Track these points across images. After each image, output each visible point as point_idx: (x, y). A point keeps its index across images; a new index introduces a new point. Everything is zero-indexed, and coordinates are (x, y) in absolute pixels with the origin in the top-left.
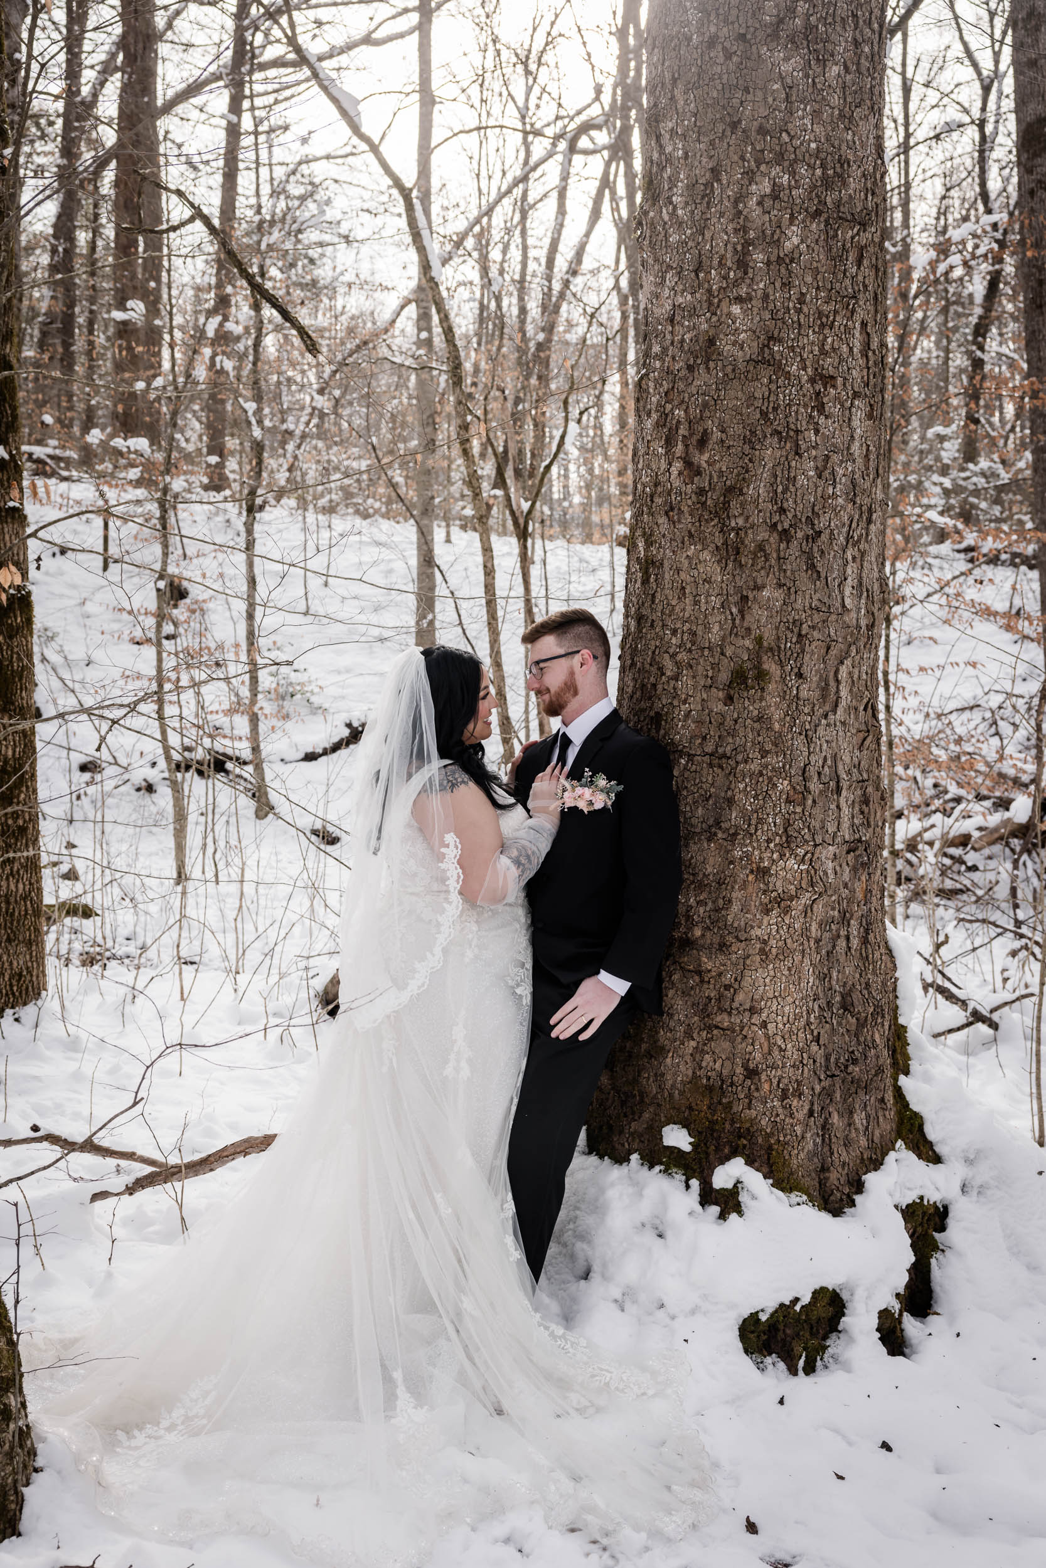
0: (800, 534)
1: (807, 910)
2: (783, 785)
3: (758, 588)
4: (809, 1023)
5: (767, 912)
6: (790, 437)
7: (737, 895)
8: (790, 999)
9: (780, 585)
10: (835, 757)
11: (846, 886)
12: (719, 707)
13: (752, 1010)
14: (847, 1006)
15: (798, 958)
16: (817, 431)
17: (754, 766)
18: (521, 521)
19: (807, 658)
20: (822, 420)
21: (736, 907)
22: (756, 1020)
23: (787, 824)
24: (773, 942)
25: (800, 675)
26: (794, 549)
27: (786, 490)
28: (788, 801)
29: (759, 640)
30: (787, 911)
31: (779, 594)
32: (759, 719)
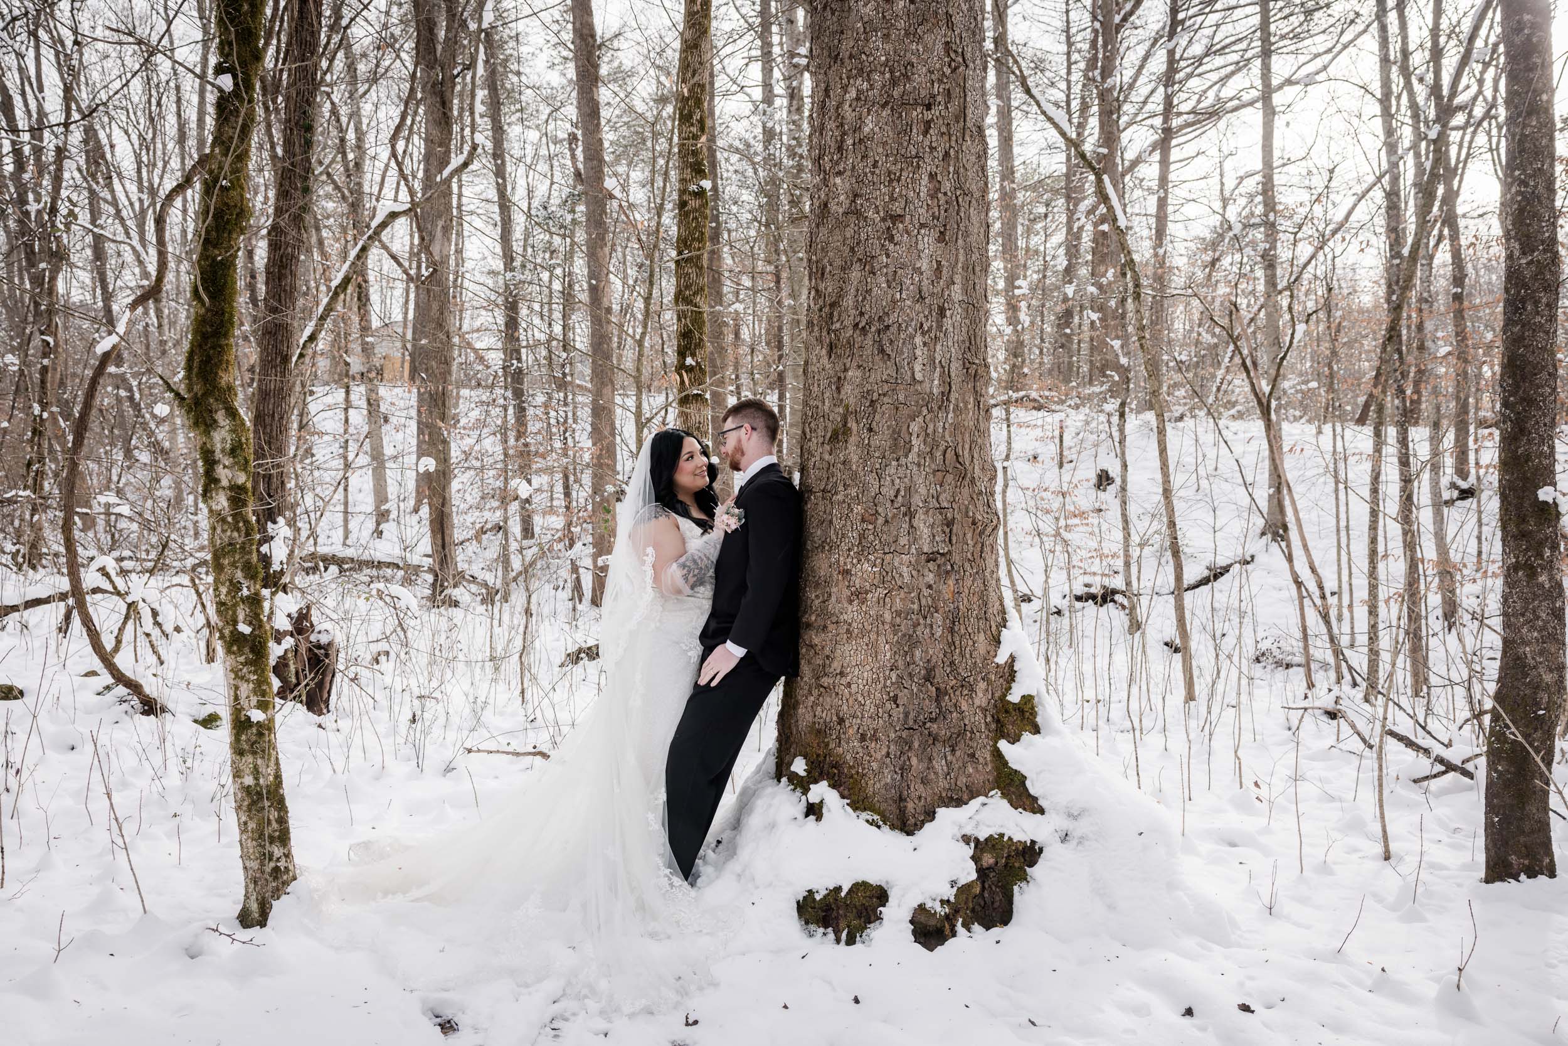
0: (873, 329)
1: (881, 602)
2: (858, 509)
3: (846, 370)
4: (885, 686)
5: (851, 602)
6: (867, 262)
7: (834, 590)
8: (868, 668)
9: (859, 367)
10: (909, 489)
11: (930, 587)
13: (842, 674)
14: (929, 678)
15: (873, 636)
16: (888, 256)
17: (840, 497)
19: (877, 417)
20: (891, 247)
21: (833, 599)
22: (844, 681)
23: (862, 536)
24: (855, 625)
25: (870, 430)
26: (869, 341)
27: (864, 298)
28: (863, 520)
29: (847, 407)
30: (863, 602)
31: (859, 373)
32: (844, 463)
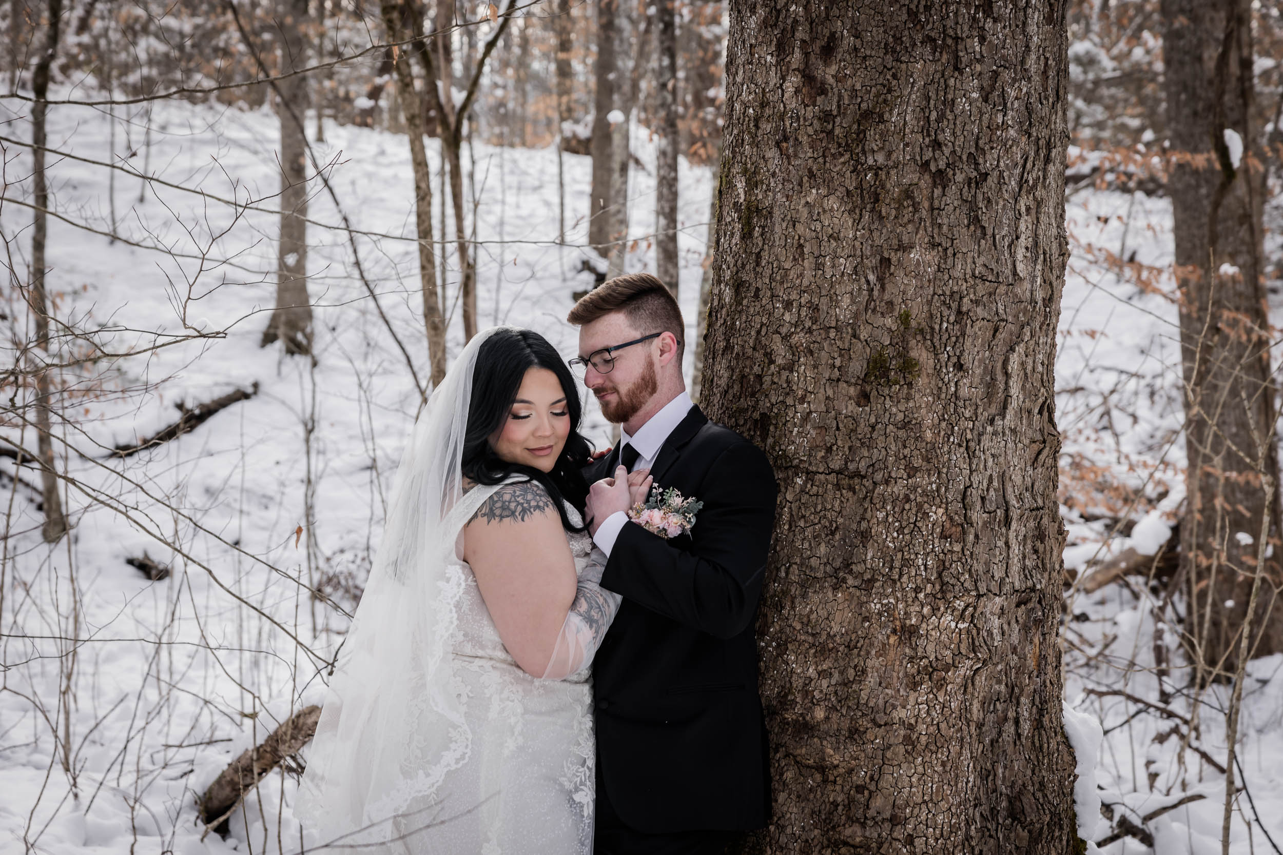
0: (960, 177)
1: (968, 684)
2: (937, 514)
3: (904, 248)
4: (968, 838)
5: (914, 686)
7: (873, 662)
8: (944, 805)
9: (933, 245)
10: (1002, 476)
11: (1014, 650)
12: (851, 408)
13: (894, 821)
14: (1016, 814)
15: (954, 748)
16: (982, 39)
17: (898, 489)
18: (452, 119)
19: (968, 343)
20: (989, 24)
21: (871, 679)
22: (899, 833)
23: (942, 567)
24: (922, 728)
25: (959, 367)
26: (952, 197)
27: (941, 117)
28: (944, 536)
29: (905, 319)
30: (941, 684)
31: (932, 257)
32: (905, 425)
